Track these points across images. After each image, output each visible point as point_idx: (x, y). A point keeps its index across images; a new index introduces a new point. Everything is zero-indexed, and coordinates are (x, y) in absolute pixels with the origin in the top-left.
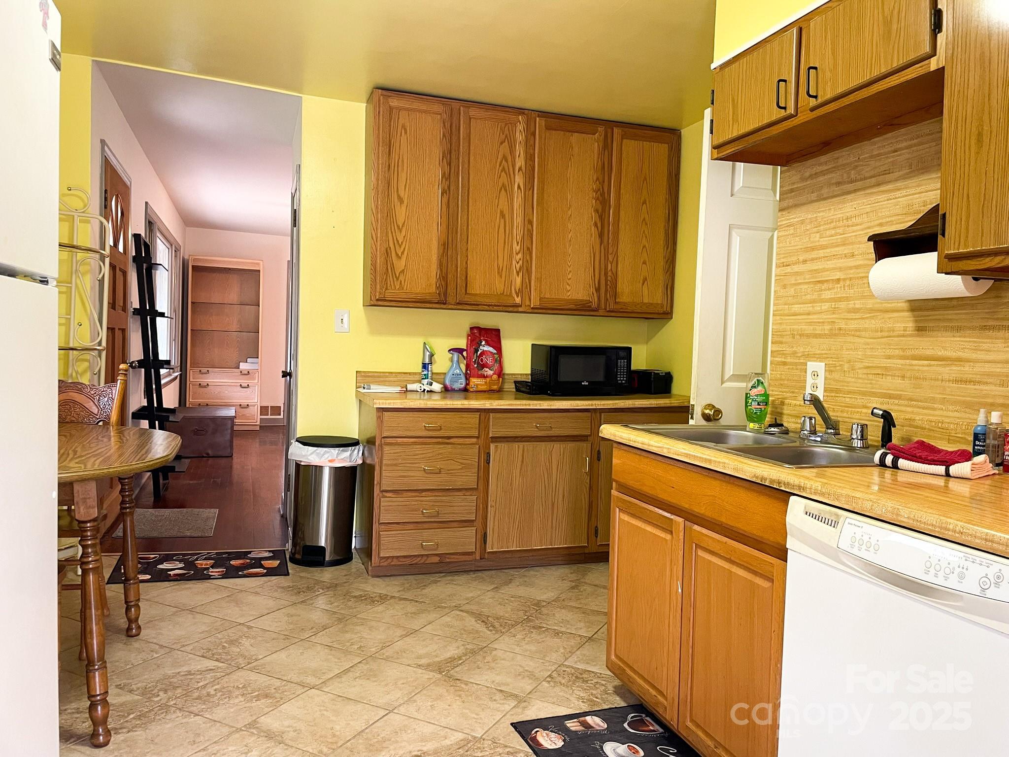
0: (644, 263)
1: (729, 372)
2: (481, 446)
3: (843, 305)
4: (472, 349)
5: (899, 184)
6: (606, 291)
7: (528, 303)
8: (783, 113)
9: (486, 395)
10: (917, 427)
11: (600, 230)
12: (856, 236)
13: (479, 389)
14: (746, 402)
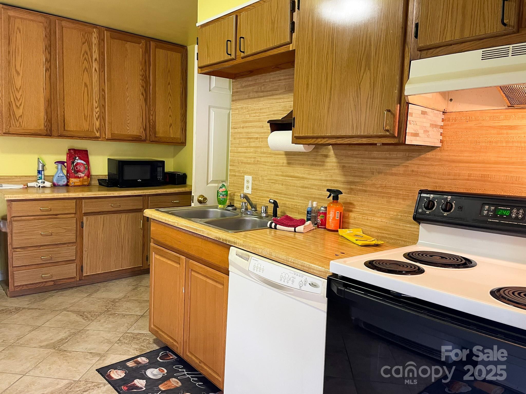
0: (170, 116)
1: (211, 179)
2: (78, 219)
3: (259, 150)
4: (70, 162)
5: (281, 96)
6: (150, 130)
7: (104, 136)
8: (229, 57)
9: (79, 189)
10: (287, 207)
11: (145, 97)
12: (264, 118)
13: (76, 185)
14: (218, 195)
